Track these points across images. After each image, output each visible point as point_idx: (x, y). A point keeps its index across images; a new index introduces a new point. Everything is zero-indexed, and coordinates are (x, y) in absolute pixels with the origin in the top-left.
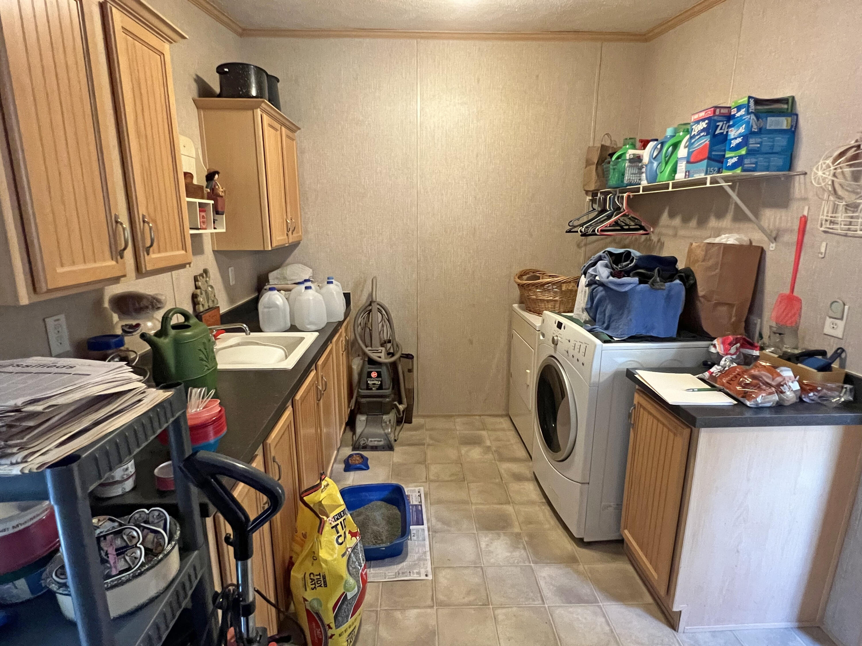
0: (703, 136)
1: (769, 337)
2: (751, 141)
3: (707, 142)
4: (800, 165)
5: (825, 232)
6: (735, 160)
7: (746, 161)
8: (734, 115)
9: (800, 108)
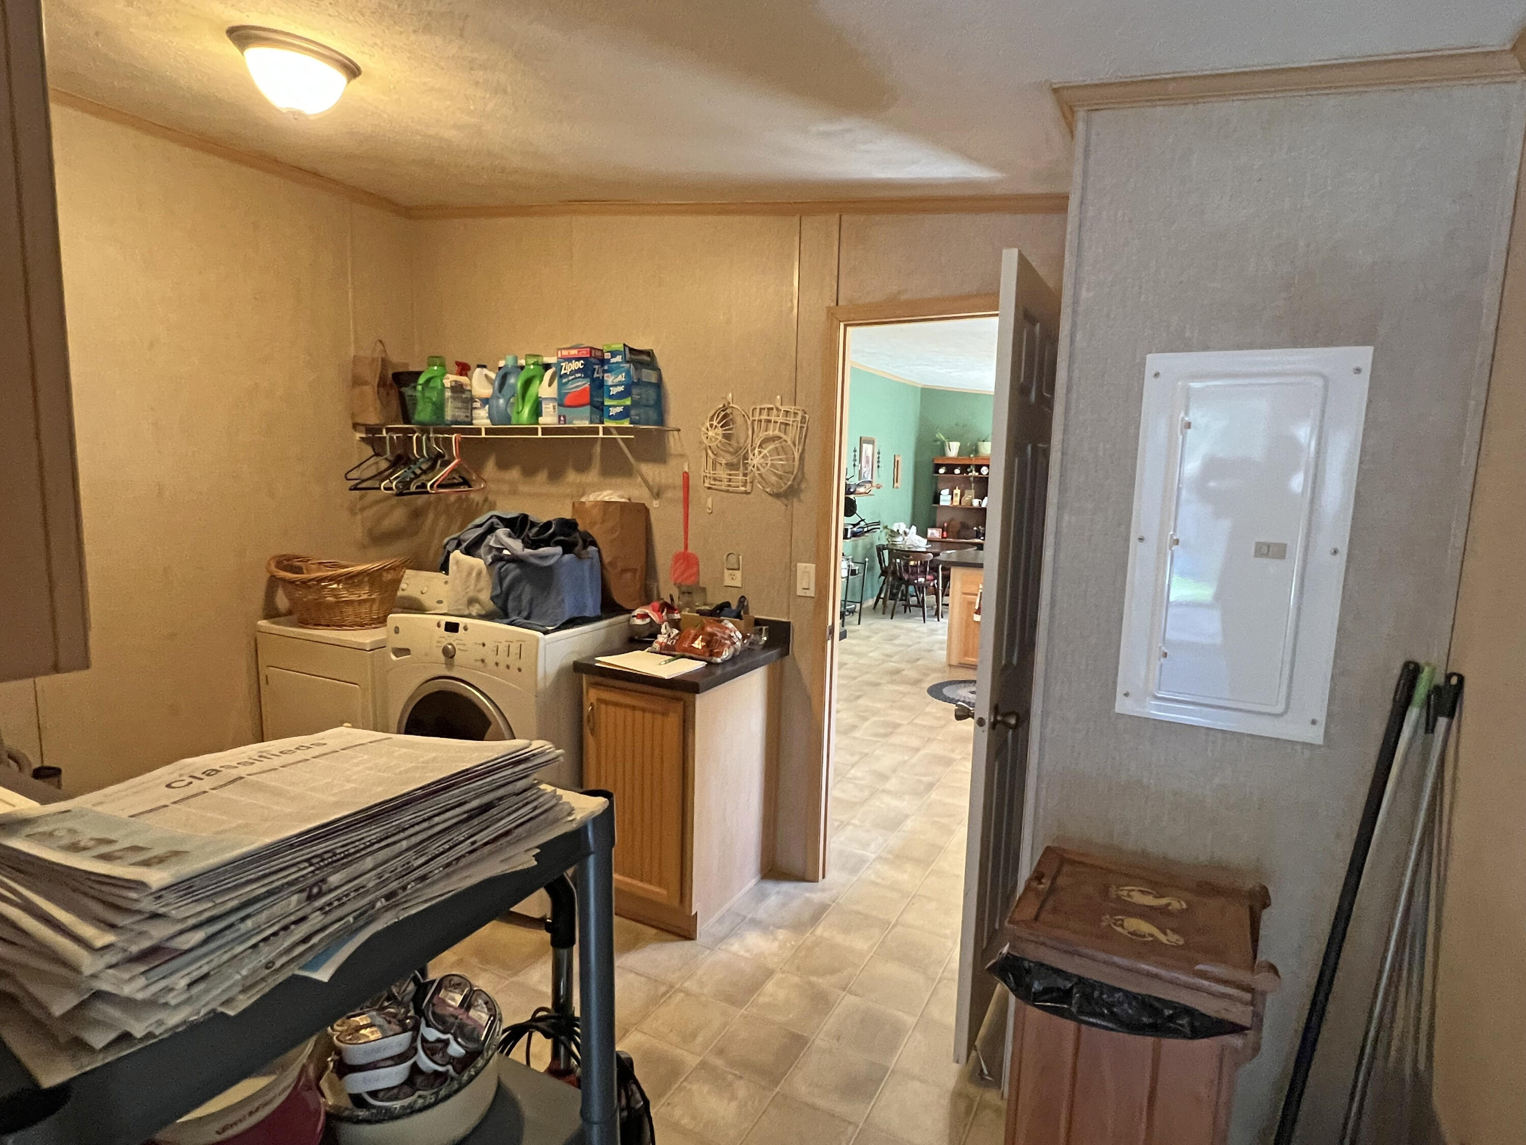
0: (579, 377)
1: (679, 598)
2: (635, 391)
3: (587, 385)
4: (672, 421)
5: (709, 488)
6: (619, 409)
7: (633, 412)
8: (609, 360)
9: (661, 362)
